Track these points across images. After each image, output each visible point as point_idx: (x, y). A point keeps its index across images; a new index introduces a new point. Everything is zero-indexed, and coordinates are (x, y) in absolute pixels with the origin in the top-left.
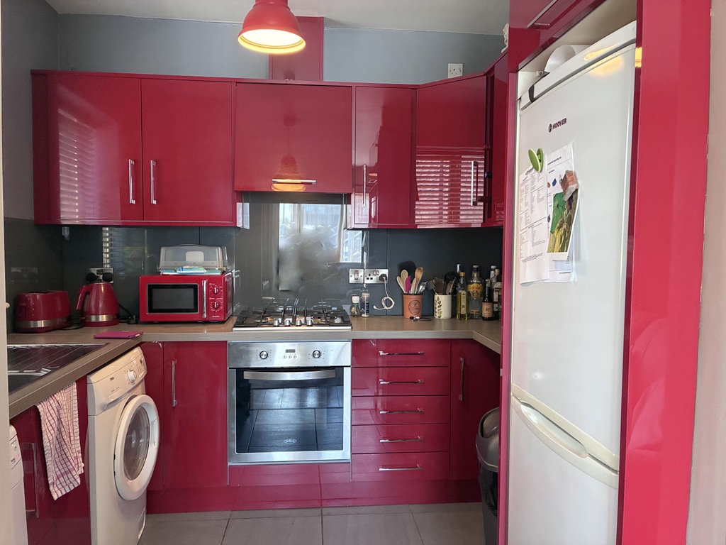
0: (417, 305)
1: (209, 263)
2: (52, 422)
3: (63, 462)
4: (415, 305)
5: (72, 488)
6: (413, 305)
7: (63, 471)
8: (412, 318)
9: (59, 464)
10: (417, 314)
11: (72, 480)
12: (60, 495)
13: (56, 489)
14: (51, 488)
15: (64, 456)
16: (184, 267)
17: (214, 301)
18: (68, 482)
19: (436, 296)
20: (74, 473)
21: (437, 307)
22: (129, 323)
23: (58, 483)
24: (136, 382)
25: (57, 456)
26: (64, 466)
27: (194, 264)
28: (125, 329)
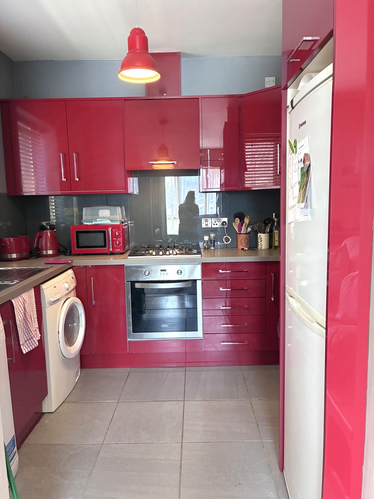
0: (246, 241)
1: (113, 217)
2: (21, 310)
3: (28, 333)
4: (245, 240)
5: (34, 347)
6: (243, 241)
7: (28, 338)
8: (243, 249)
9: (26, 334)
10: (246, 247)
11: (33, 343)
12: (27, 351)
13: (25, 348)
14: (22, 347)
15: (28, 329)
16: (97, 220)
17: (117, 240)
18: (31, 344)
19: (259, 235)
20: (34, 339)
21: (259, 241)
22: (66, 255)
23: (26, 344)
24: (70, 290)
25: (24, 329)
26: (29, 335)
27: (104, 218)
28: (63, 258)
